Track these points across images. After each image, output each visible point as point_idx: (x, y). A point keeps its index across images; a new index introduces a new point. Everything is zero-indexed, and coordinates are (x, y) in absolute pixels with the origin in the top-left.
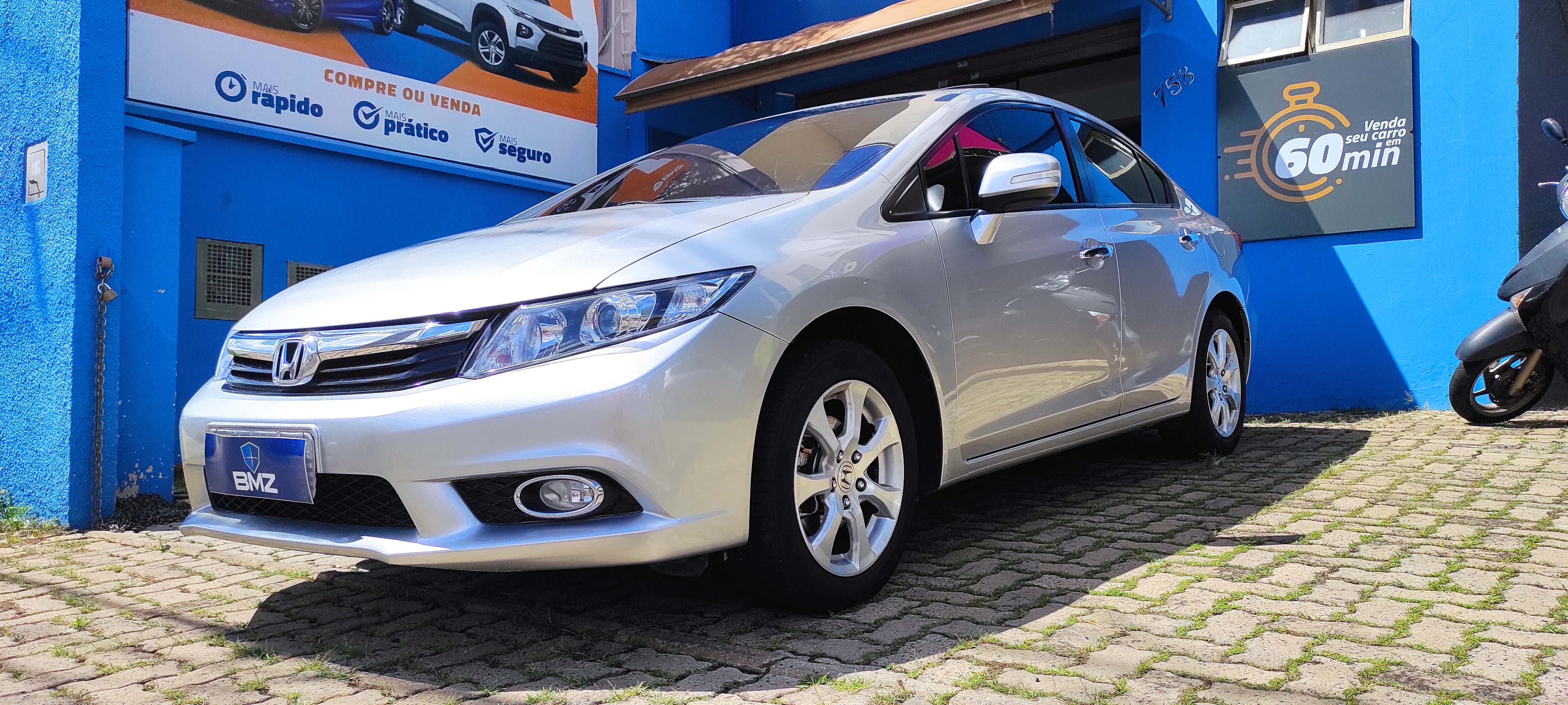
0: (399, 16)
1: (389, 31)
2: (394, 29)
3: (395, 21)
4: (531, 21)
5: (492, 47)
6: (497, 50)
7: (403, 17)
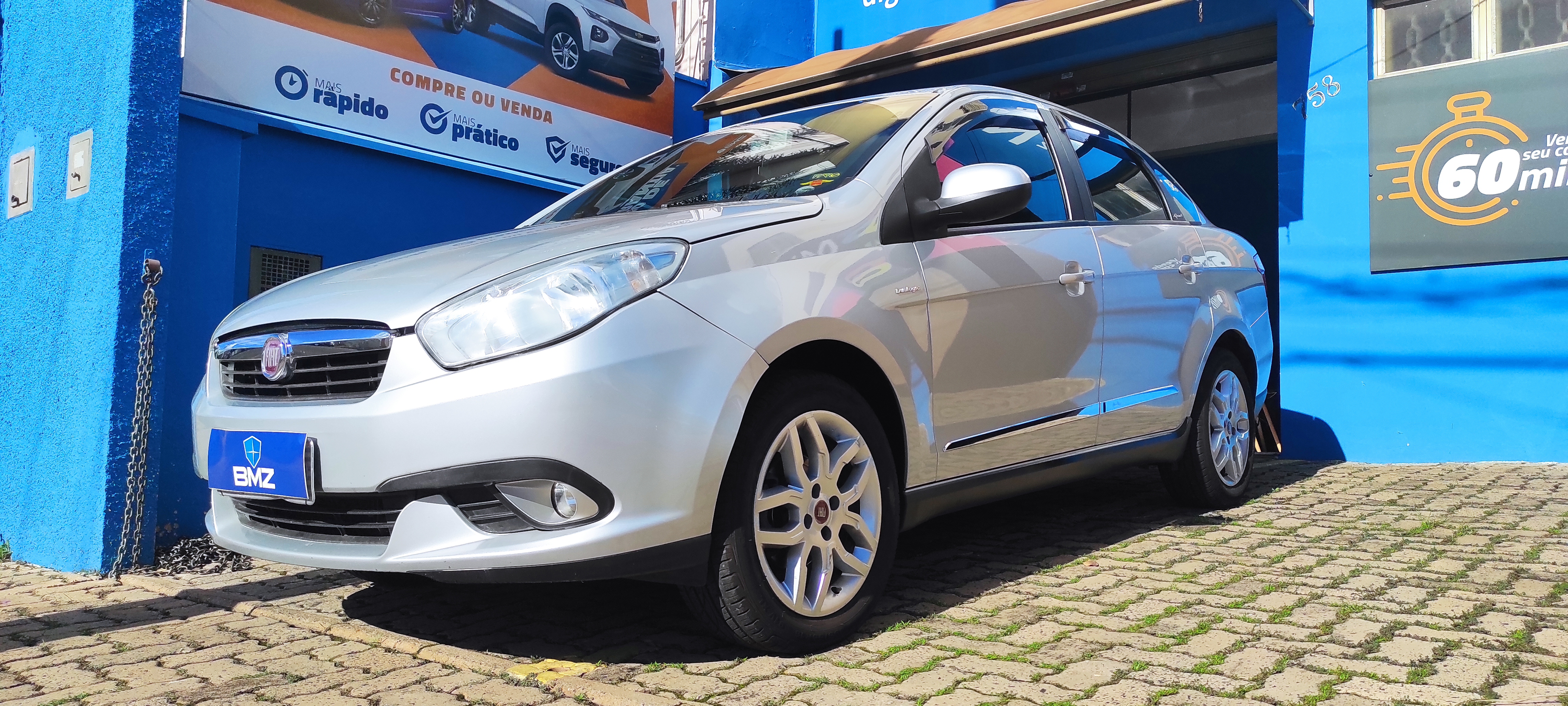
0: (471, 13)
1: (460, 29)
2: (465, 27)
3: (466, 18)
4: (606, 24)
5: (566, 50)
6: (571, 53)
7: (474, 15)
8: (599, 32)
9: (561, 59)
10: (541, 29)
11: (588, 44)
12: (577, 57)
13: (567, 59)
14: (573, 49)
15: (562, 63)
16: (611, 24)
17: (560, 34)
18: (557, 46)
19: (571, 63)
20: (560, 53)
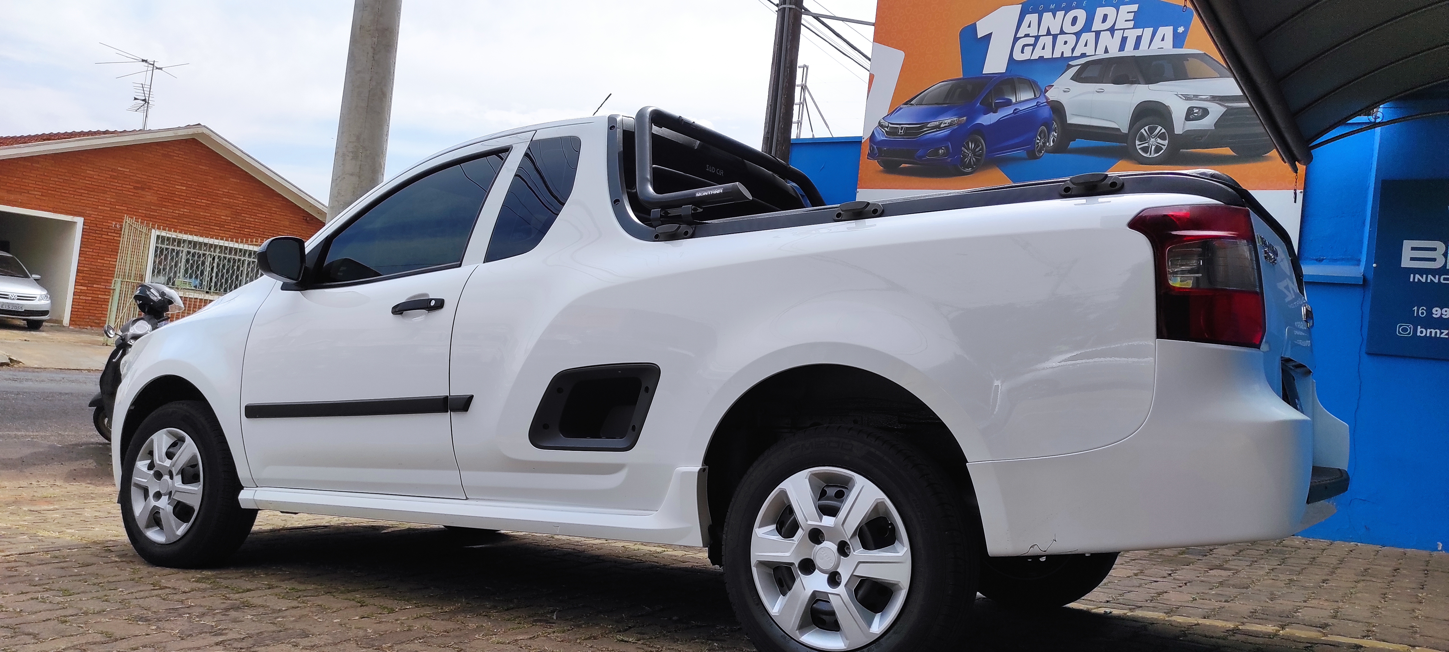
0: (1052, 138)
2: (1046, 151)
3: (1048, 144)
4: (1209, 101)
5: (1152, 140)
6: (1159, 141)
7: (1055, 139)
8: (1196, 111)
9: (1145, 150)
10: (1125, 130)
11: (1180, 126)
12: (1166, 142)
13: (1153, 147)
14: (1162, 137)
15: (1147, 153)
16: (1214, 99)
17: (1146, 128)
18: (1142, 139)
19: (1158, 149)
20: (1146, 145)
